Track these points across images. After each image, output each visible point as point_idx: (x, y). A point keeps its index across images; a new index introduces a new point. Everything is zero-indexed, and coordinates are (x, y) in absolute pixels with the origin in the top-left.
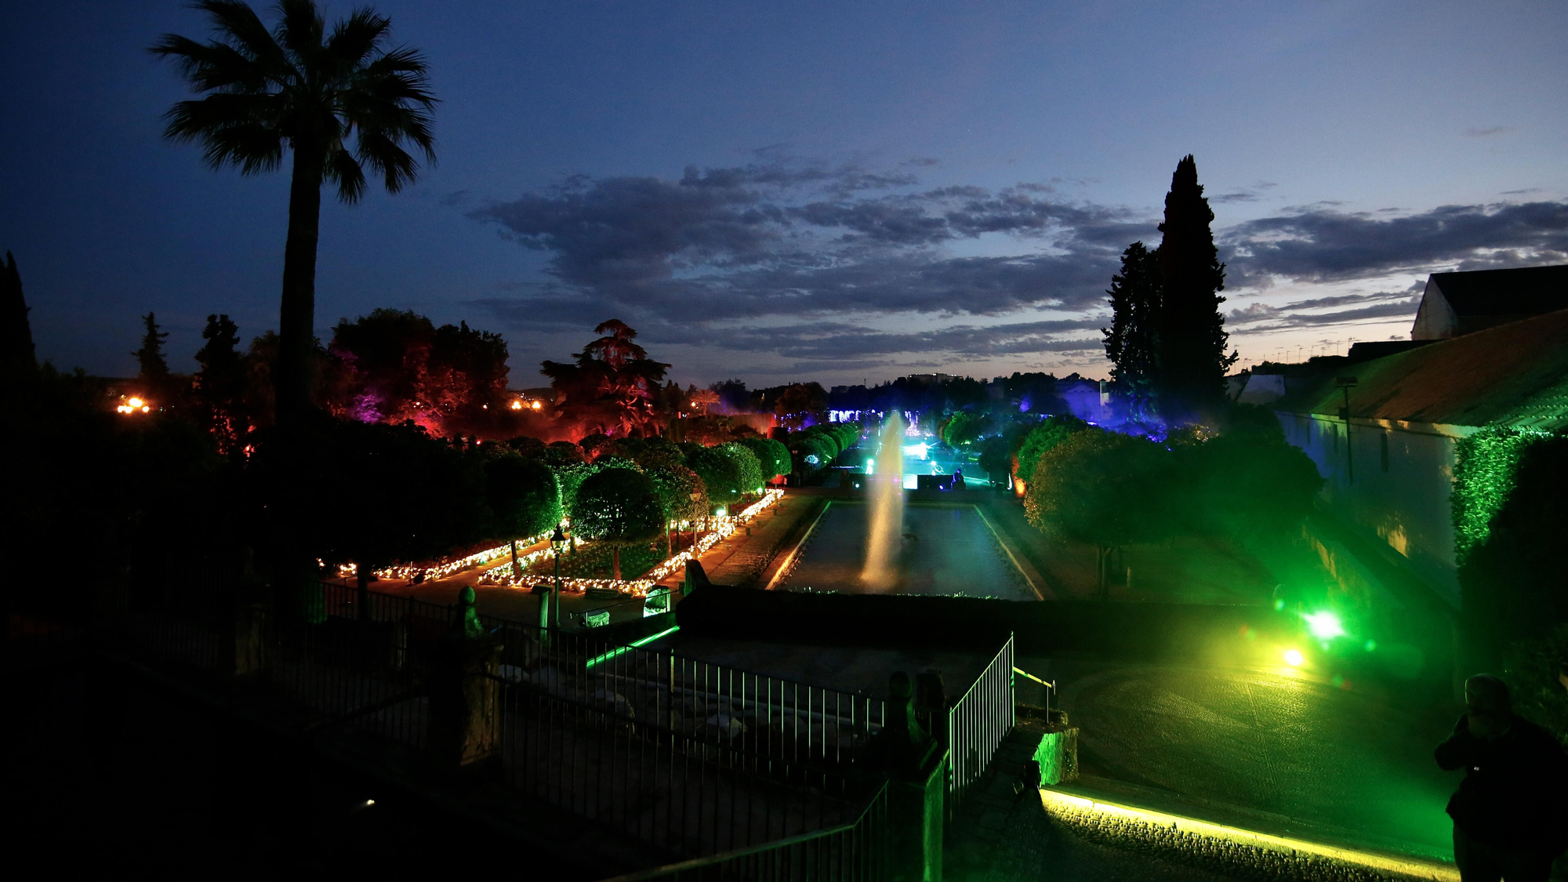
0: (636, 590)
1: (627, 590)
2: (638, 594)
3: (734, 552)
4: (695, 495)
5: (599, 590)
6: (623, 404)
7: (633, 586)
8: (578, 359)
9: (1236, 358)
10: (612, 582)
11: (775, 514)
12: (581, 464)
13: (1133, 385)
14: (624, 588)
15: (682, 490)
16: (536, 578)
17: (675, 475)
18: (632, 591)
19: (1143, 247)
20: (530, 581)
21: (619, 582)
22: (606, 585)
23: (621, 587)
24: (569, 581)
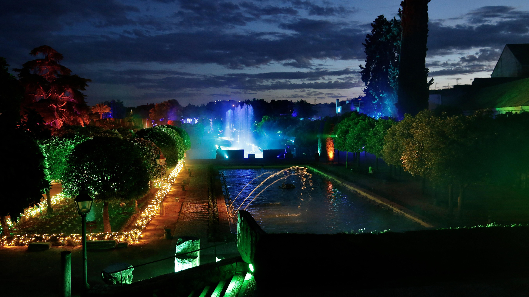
0: (129, 239)
1: (122, 239)
2: (132, 242)
3: (183, 203)
4: (161, 160)
5: (95, 242)
6: (55, 107)
7: (127, 236)
8: (18, 73)
9: (432, 82)
10: (106, 234)
11: (190, 176)
12: (55, 139)
13: (377, 97)
14: (119, 238)
15: (148, 157)
16: (29, 237)
17: (142, 145)
18: (126, 240)
19: (384, 18)
20: (24, 240)
21: (113, 233)
22: (101, 237)
23: (115, 238)
24: (64, 236)
